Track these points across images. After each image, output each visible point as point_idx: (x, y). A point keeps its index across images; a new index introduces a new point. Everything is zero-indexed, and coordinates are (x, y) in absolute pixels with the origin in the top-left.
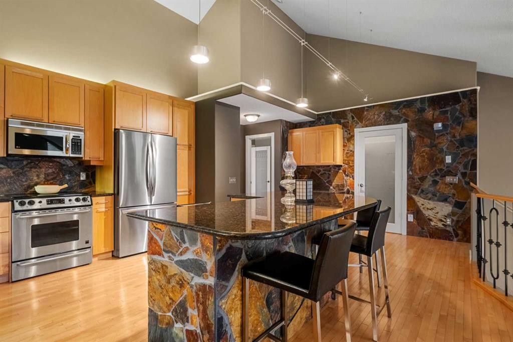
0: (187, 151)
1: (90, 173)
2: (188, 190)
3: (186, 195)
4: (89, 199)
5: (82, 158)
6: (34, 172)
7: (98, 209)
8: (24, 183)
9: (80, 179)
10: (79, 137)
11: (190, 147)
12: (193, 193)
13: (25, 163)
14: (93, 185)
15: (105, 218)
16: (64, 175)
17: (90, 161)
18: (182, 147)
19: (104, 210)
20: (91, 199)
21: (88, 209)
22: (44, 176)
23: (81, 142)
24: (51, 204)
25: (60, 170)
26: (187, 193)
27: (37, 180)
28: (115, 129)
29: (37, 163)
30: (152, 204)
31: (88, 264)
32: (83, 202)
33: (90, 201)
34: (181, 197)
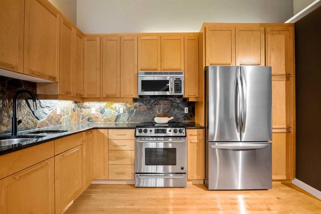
0: (284, 82)
1: (191, 108)
2: (285, 127)
3: (284, 133)
4: (184, 131)
5: (183, 95)
6: (157, 107)
7: (192, 141)
8: (152, 115)
9: (184, 112)
10: (180, 79)
11: (288, 77)
12: (293, 130)
13: (152, 101)
14: (193, 117)
15: (197, 149)
16: (174, 110)
17: (188, 98)
18: (278, 78)
19: (196, 141)
20: (186, 131)
21: (182, 140)
22: (162, 110)
23: (181, 83)
24: (157, 133)
25: (172, 106)
26: (285, 130)
27: (158, 113)
28: (205, 67)
29: (159, 101)
30: (242, 141)
31: (184, 187)
32: (179, 133)
33: (185, 133)
34: (277, 134)
